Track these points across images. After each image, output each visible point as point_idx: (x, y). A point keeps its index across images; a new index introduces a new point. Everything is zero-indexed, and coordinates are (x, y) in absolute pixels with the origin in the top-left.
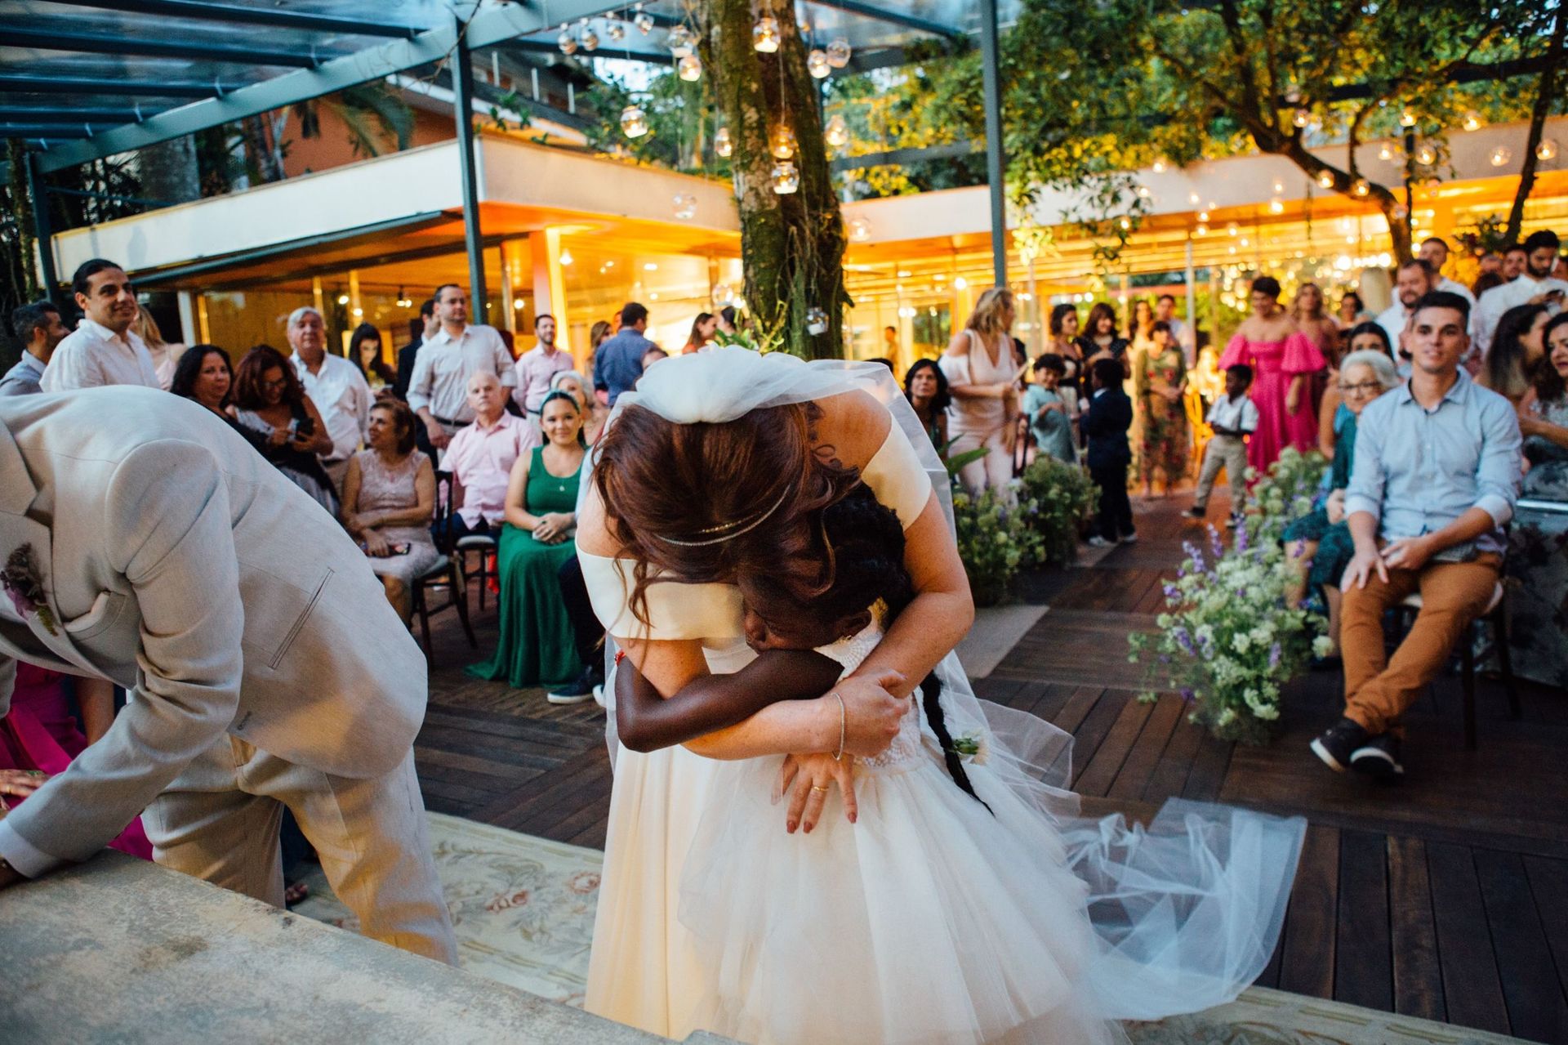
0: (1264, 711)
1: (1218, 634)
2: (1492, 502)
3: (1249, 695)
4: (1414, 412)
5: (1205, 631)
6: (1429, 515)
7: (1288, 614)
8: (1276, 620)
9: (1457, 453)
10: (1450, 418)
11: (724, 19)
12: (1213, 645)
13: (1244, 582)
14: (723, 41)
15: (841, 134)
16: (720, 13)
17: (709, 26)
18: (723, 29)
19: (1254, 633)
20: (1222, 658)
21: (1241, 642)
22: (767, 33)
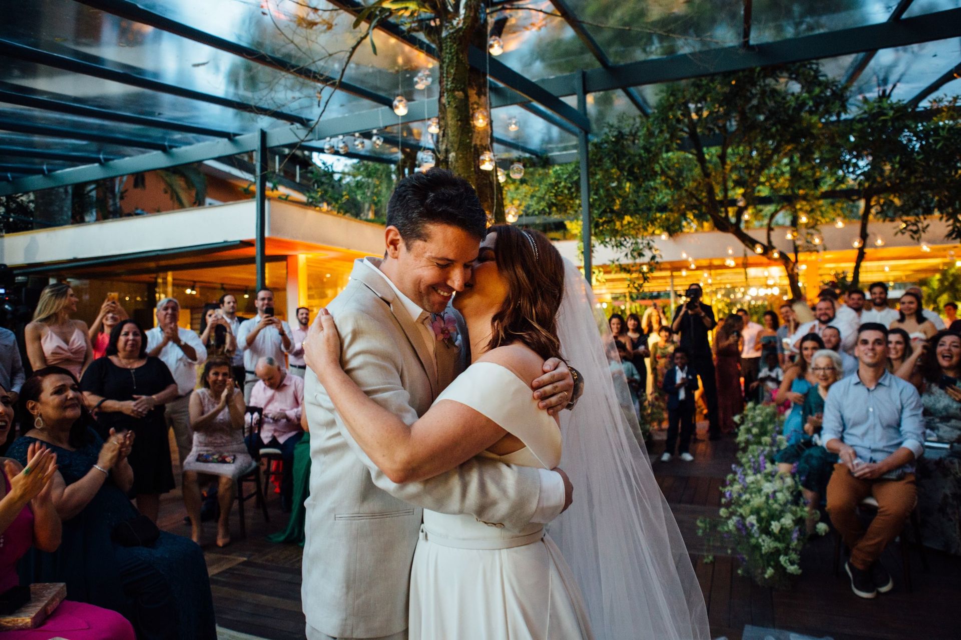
0: (792, 569)
1: (760, 520)
2: (911, 444)
3: (782, 559)
4: (861, 389)
5: (752, 519)
6: (874, 451)
7: (798, 509)
8: (794, 513)
9: (889, 415)
10: (881, 393)
11: (458, 149)
12: (759, 528)
13: (772, 490)
14: (457, 161)
15: (514, 216)
16: (456, 146)
17: (447, 151)
18: (457, 155)
19: (783, 520)
20: (764, 536)
21: (775, 526)
22: (487, 159)
